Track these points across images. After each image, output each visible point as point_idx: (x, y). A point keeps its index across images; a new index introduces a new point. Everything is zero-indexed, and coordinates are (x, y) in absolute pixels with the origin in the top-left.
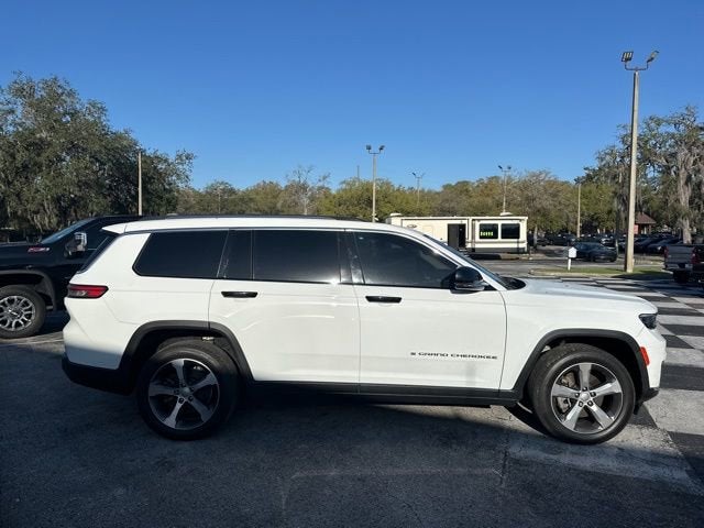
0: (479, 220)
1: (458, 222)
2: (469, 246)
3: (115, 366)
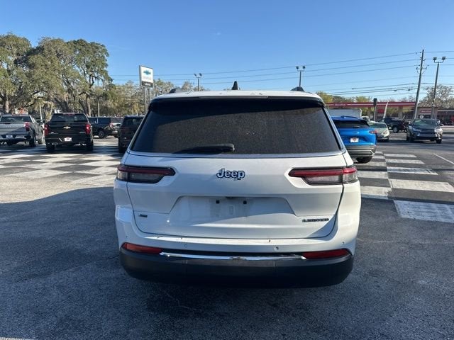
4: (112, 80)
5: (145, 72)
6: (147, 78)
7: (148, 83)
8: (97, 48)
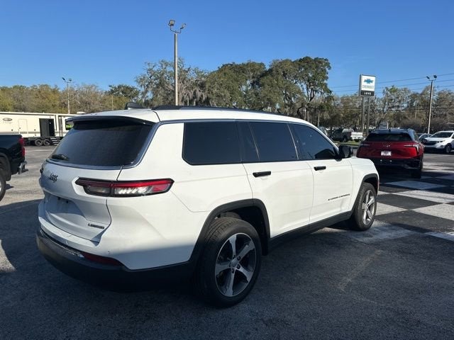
0: (64, 116)
1: (48, 117)
2: (57, 135)
3: (186, 258)
4: (331, 92)
5: (365, 81)
6: (369, 87)
7: (369, 92)
8: (320, 62)
